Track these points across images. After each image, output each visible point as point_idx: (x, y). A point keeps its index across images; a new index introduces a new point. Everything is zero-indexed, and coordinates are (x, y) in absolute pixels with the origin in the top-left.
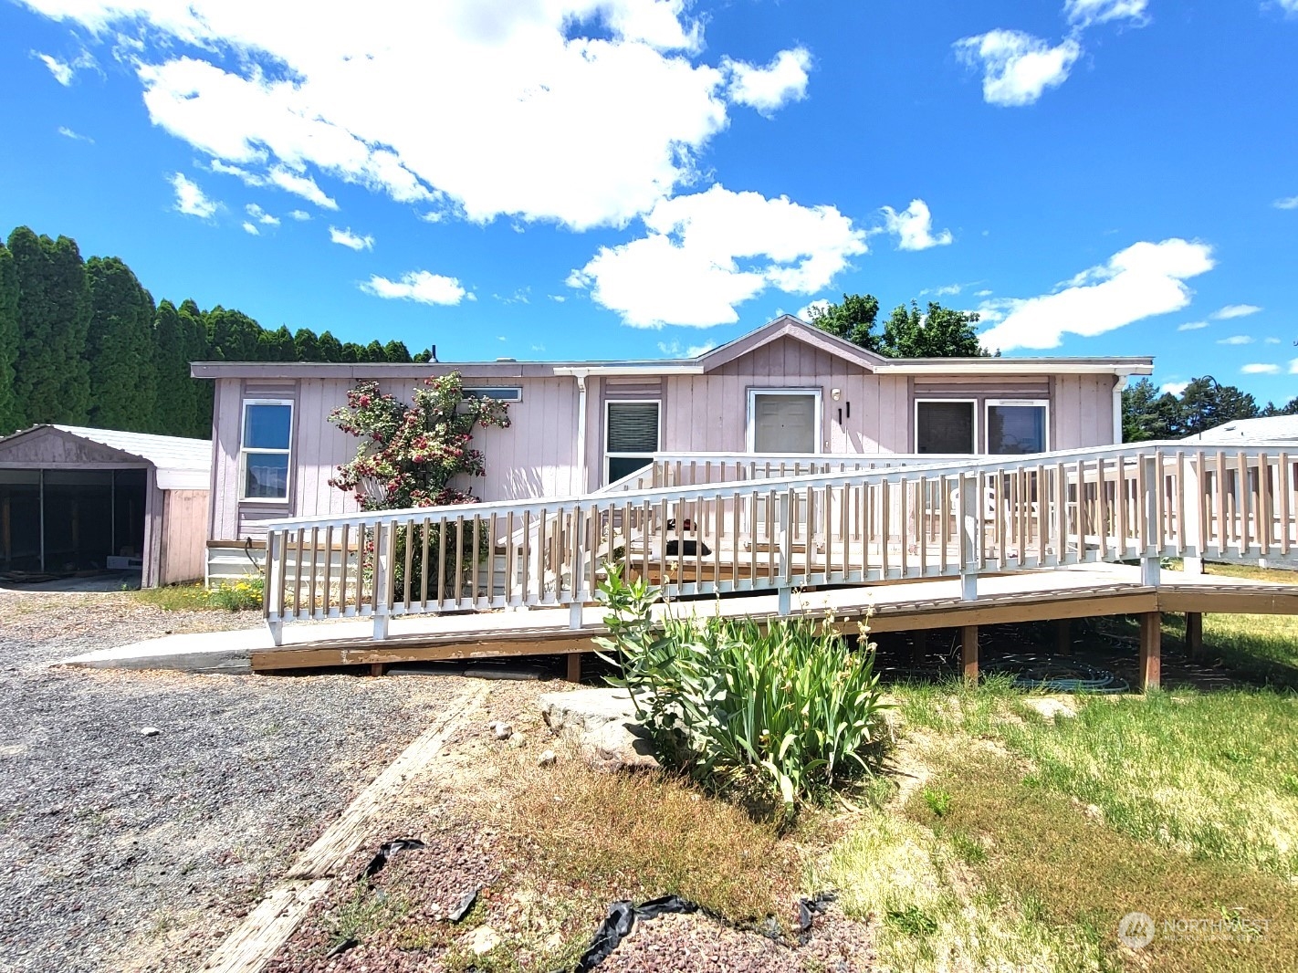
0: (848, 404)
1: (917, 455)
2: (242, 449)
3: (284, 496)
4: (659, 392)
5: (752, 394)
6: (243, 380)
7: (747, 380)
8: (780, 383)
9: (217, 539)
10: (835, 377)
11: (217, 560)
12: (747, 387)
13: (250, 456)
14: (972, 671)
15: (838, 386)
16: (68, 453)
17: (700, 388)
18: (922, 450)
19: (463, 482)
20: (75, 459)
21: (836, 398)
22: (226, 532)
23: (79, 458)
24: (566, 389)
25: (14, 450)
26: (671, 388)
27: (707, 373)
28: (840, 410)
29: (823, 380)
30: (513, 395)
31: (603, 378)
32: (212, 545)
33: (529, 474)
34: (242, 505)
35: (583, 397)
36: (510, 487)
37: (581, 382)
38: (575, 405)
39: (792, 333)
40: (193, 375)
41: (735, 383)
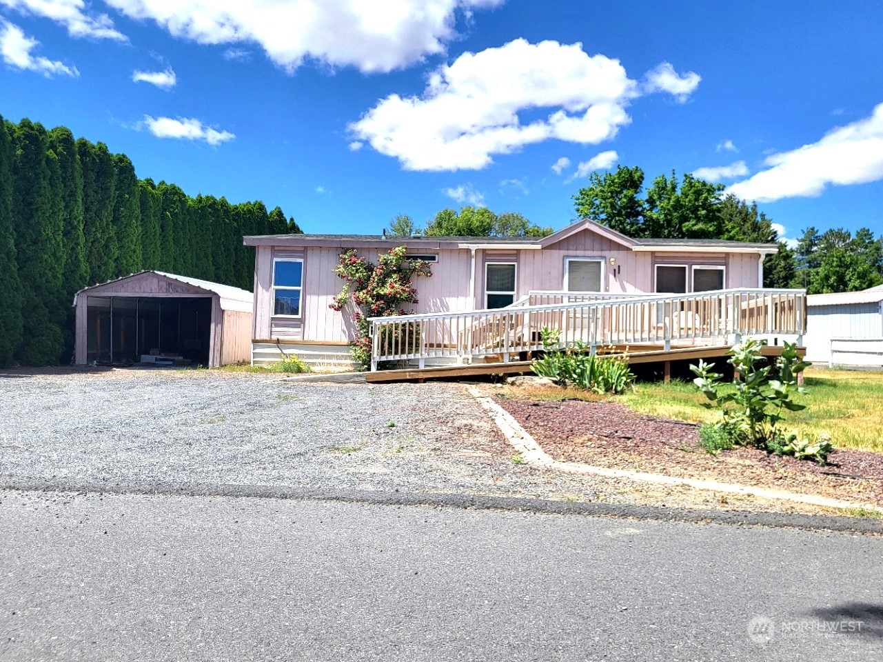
0: (619, 266)
1: (655, 293)
2: (273, 287)
3: (297, 314)
4: (515, 258)
5: (567, 261)
6: (273, 247)
7: (564, 252)
8: (584, 255)
9: (258, 338)
10: (612, 252)
11: (257, 351)
12: (564, 256)
13: (277, 291)
14: (667, 378)
15: (614, 257)
16: (160, 288)
17: (538, 257)
18: (658, 291)
19: (405, 306)
20: (165, 291)
21: (613, 263)
22: (263, 334)
23: (167, 291)
24: (464, 256)
25: (125, 285)
26: (522, 256)
27: (542, 249)
28: (615, 270)
29: (606, 253)
30: (434, 258)
31: (484, 250)
32: (255, 341)
33: (442, 301)
34: (273, 319)
35: (473, 260)
36: (430, 308)
37: (473, 252)
38: (469, 265)
39: (589, 228)
40: (245, 244)
41: (557, 254)
